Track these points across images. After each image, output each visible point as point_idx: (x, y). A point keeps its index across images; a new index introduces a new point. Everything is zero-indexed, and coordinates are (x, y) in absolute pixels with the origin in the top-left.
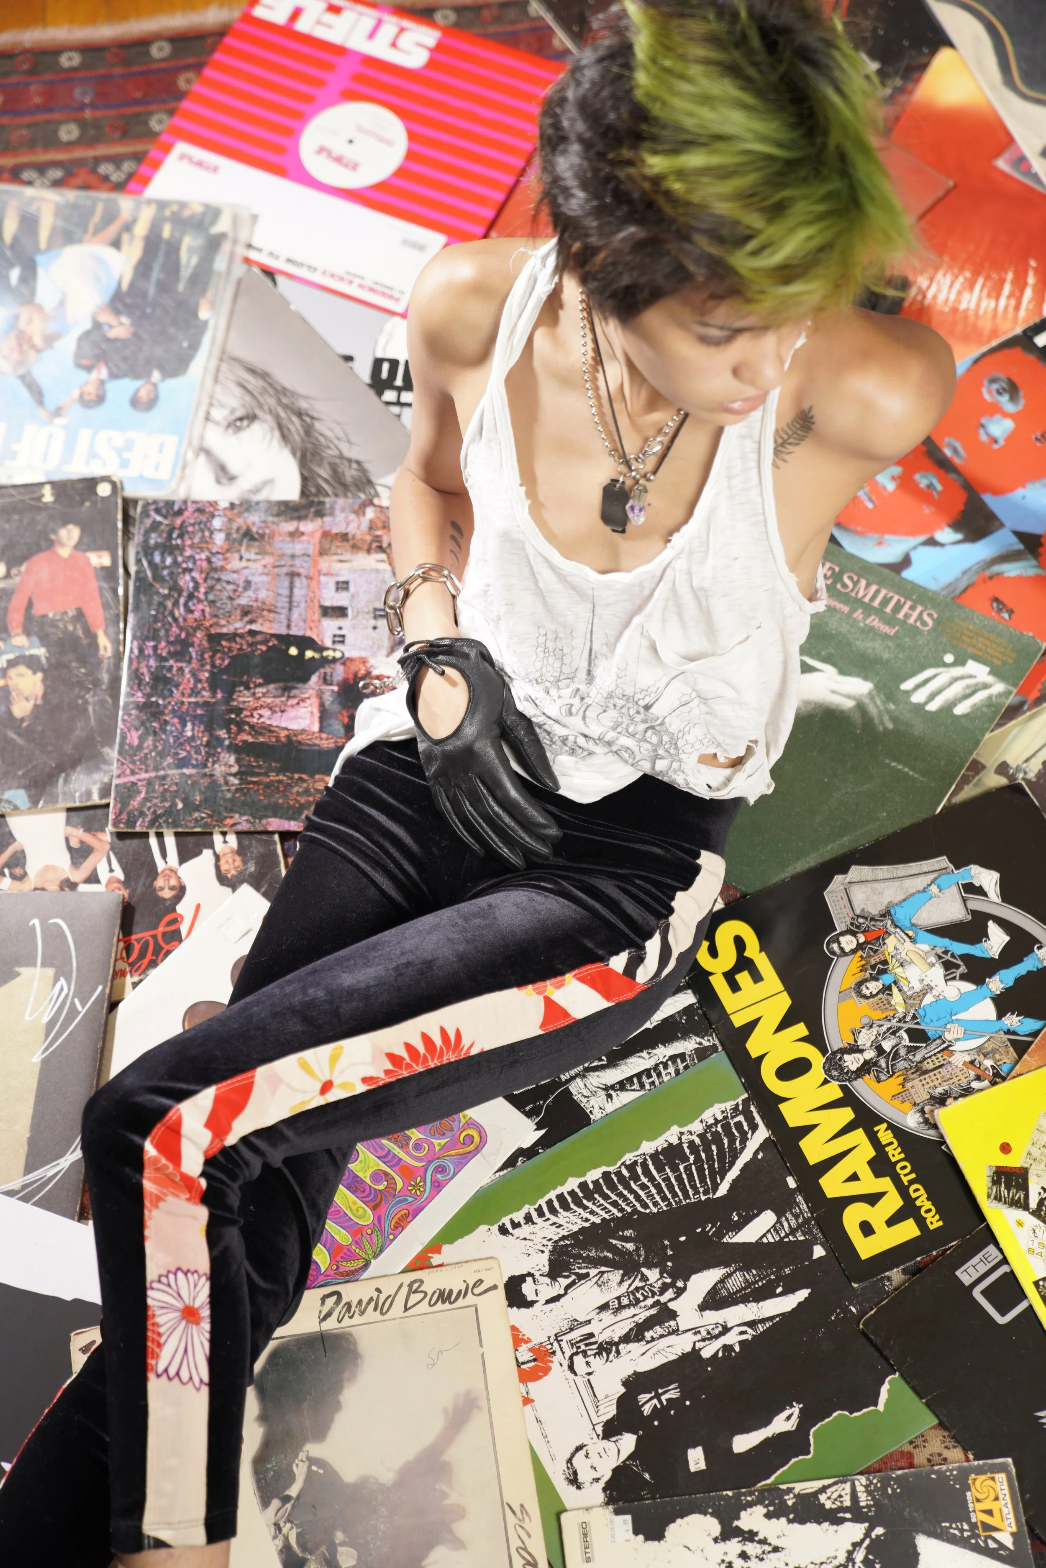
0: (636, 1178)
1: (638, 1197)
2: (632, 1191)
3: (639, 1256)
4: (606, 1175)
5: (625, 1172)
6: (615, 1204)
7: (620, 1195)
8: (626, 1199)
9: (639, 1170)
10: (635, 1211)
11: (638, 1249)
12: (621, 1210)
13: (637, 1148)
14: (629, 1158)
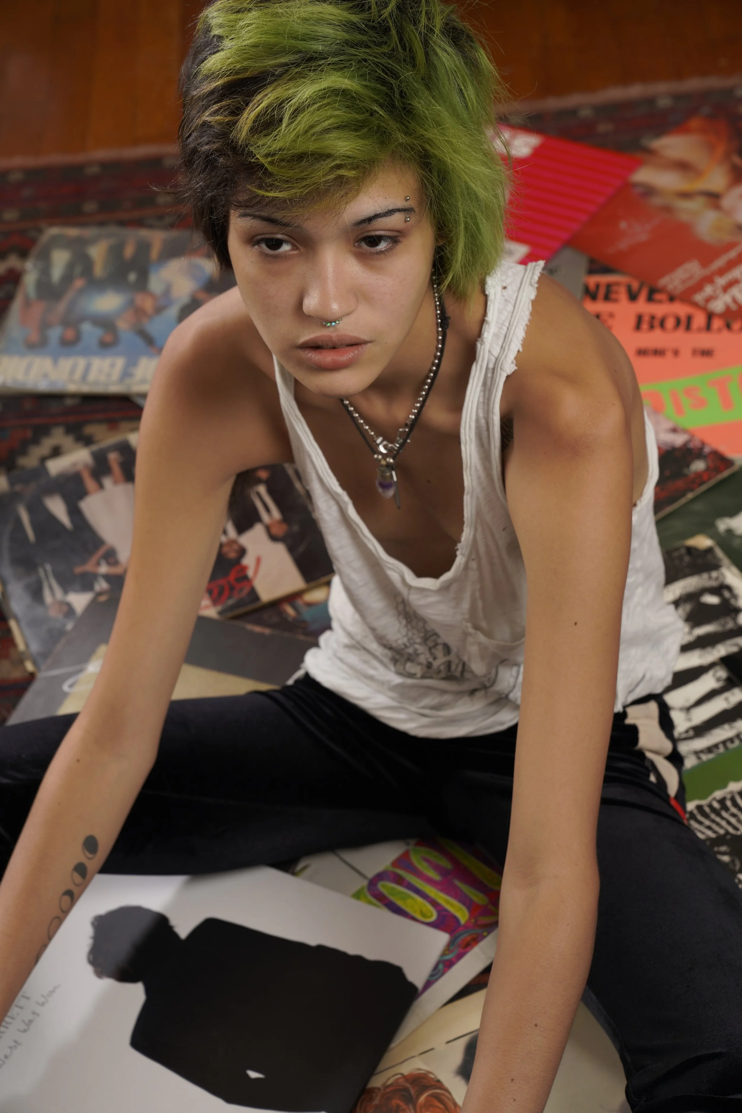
0: (727, 809)
1: (729, 823)
2: (723, 818)
3: (735, 865)
4: (699, 808)
5: (716, 805)
6: (709, 828)
7: (713, 821)
8: (718, 824)
9: (729, 803)
10: (727, 833)
11: (733, 861)
12: (715, 832)
13: (725, 786)
14: (718, 794)
